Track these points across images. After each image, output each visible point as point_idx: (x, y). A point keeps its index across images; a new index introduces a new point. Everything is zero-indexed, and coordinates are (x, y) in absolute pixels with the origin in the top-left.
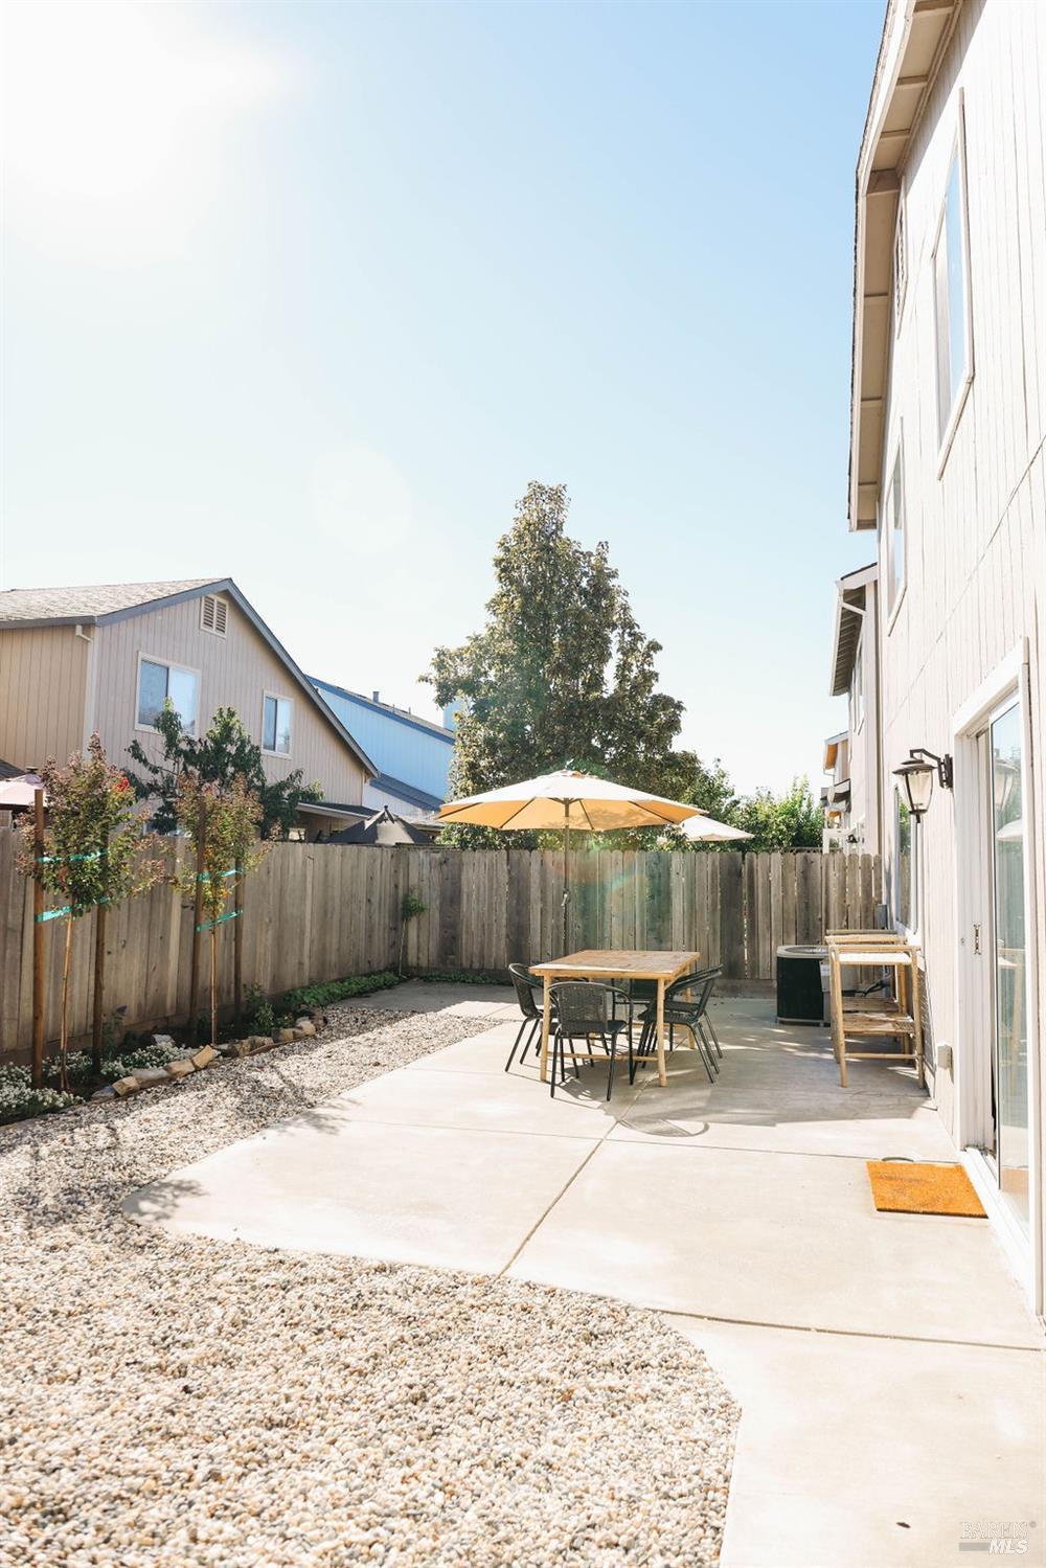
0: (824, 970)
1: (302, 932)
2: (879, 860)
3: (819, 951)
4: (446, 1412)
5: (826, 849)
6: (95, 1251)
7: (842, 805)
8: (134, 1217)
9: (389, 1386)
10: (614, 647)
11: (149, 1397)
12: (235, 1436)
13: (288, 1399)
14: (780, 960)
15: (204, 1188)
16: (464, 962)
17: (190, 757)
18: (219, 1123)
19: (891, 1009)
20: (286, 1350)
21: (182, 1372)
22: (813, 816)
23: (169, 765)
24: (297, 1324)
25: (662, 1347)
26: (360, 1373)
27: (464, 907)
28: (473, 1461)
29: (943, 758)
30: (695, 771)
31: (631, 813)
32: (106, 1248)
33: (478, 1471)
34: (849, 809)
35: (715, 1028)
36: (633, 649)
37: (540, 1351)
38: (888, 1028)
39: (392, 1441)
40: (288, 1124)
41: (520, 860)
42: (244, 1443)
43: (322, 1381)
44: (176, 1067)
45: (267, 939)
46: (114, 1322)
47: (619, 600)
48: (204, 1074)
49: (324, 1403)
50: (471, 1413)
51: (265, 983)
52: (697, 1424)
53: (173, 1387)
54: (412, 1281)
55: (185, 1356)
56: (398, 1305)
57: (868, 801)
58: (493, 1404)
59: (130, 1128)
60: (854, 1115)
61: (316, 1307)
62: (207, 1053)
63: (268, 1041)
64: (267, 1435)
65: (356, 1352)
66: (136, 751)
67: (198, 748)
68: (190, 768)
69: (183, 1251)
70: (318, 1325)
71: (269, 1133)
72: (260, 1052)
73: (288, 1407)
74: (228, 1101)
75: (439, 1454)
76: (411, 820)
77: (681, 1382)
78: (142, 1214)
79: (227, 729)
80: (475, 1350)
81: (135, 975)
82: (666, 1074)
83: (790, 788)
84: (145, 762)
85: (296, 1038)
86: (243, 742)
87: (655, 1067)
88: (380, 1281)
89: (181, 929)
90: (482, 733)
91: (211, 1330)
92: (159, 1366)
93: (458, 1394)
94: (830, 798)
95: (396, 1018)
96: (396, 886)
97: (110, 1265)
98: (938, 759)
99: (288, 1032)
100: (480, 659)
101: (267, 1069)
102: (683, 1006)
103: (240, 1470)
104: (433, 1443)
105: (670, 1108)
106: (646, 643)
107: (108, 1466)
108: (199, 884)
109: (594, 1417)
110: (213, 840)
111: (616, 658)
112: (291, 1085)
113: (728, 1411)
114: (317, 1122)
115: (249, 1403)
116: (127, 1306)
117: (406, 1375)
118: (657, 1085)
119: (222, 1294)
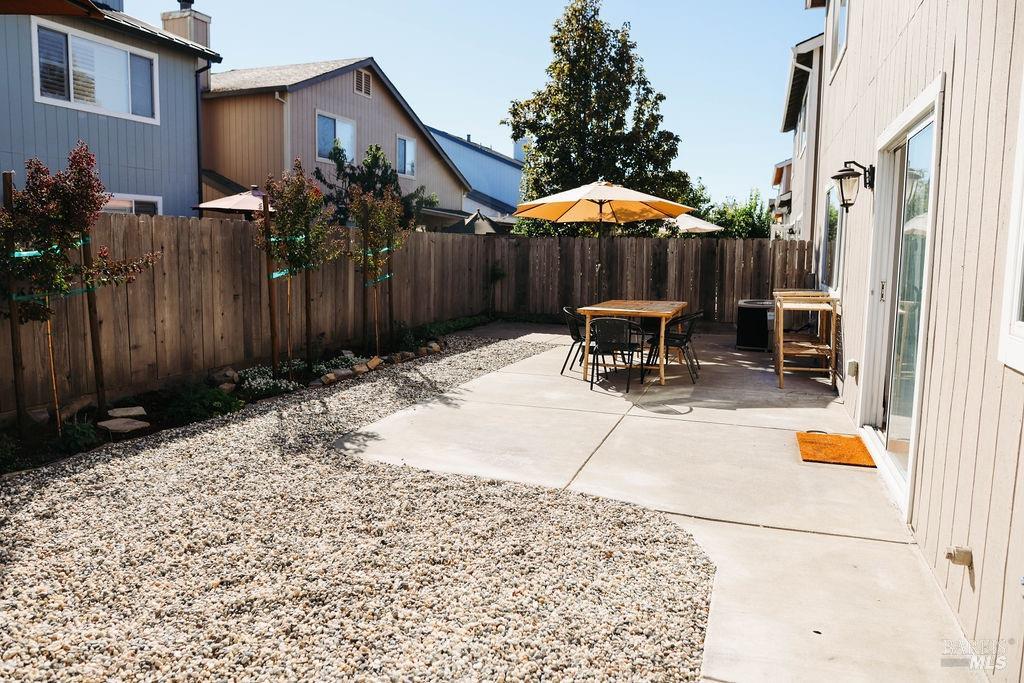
0: (770, 316)
1: (429, 289)
2: (811, 244)
3: (767, 303)
4: (537, 560)
5: (773, 237)
6: (321, 469)
7: (785, 210)
8: (342, 451)
9: (502, 546)
10: (632, 98)
11: (362, 545)
12: (414, 568)
13: (443, 549)
14: (741, 309)
15: (382, 436)
16: (531, 309)
17: (353, 178)
18: (386, 400)
19: (815, 341)
20: (439, 524)
21: (380, 533)
22: (764, 216)
23: (339, 183)
24: (444, 511)
25: (666, 532)
26: (484, 538)
27: (531, 275)
28: (554, 586)
29: (868, 167)
30: (686, 184)
31: (643, 211)
32: (328, 467)
33: (558, 591)
34: (790, 212)
35: (696, 351)
36: (645, 99)
37: (592, 532)
38: (814, 351)
39: (506, 574)
40: (428, 402)
41: (568, 243)
42: (419, 571)
43: (462, 541)
44: (358, 368)
45: (407, 293)
46: (338, 506)
47: (637, 65)
48: (374, 373)
49: (464, 553)
50: (551, 561)
51: (408, 321)
52: (689, 573)
53: (376, 541)
54: (511, 490)
55: (381, 525)
56: (503, 503)
57: (805, 204)
58: (564, 557)
59: (333, 402)
60: (788, 405)
61: (455, 502)
62: (376, 361)
63: (411, 354)
64: (432, 568)
65: (481, 527)
66: (318, 174)
67: (357, 172)
68: (354, 185)
69: (373, 469)
70: (457, 511)
71: (418, 407)
72: (407, 361)
73: (443, 554)
74: (391, 388)
75: (533, 582)
76: (495, 219)
77: (678, 551)
78: (346, 450)
79: (375, 158)
80: (552, 528)
81: (328, 314)
82: (664, 378)
83: (748, 198)
84: (324, 182)
85: (429, 353)
86: (386, 167)
87: (657, 373)
88: (491, 489)
89: (355, 287)
90: (543, 159)
91: (394, 512)
92: (366, 530)
93: (543, 551)
94: (777, 204)
95: (490, 343)
96: (487, 261)
97: (331, 476)
98: (865, 168)
99: (424, 349)
100: (541, 107)
101: (412, 371)
102: (677, 336)
103: (418, 585)
104: (530, 576)
105: (669, 398)
106: (655, 95)
107: (344, 579)
108: (366, 257)
109: (626, 567)
110: (373, 229)
111: (634, 106)
112: (429, 380)
113: (708, 568)
114: (446, 401)
115: (420, 550)
116: (344, 497)
117: (510, 541)
118: (658, 384)
119: (398, 494)
